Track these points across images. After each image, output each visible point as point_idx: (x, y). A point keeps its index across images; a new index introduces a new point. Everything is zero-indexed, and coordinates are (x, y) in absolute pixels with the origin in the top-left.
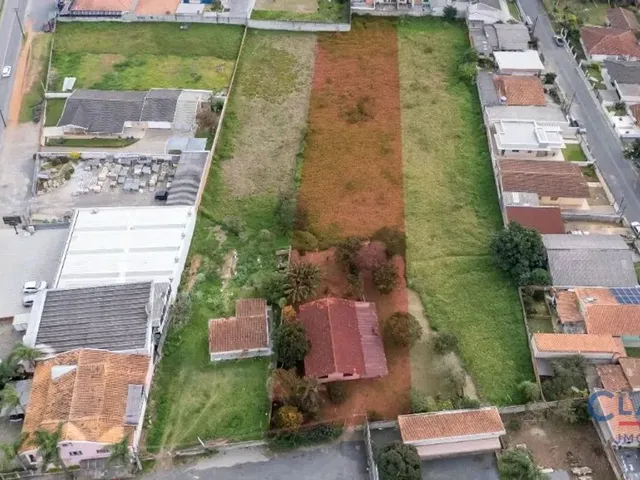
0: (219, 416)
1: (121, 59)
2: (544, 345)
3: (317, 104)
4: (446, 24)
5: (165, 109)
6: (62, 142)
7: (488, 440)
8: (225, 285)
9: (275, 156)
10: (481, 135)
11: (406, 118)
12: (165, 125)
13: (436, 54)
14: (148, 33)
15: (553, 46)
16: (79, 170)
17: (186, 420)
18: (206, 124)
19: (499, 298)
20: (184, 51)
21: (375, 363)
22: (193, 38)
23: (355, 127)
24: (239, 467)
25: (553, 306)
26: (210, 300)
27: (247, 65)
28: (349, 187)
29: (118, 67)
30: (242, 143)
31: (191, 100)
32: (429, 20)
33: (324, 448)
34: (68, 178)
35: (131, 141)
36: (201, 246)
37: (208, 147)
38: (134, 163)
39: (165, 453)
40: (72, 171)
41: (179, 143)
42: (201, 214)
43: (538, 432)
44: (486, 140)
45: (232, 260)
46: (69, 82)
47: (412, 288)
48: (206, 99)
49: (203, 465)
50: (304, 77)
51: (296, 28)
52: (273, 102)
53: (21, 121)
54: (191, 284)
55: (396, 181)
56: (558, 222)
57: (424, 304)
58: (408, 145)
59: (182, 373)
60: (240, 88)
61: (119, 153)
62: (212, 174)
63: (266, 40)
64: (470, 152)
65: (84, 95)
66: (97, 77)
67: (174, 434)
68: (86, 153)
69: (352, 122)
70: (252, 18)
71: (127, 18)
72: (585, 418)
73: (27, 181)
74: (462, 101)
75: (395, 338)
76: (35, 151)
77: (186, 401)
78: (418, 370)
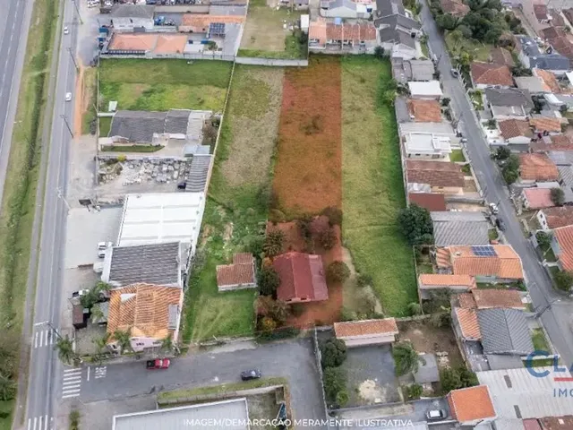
0: (224, 324)
1: (147, 87)
2: (426, 281)
3: (285, 121)
4: (376, 60)
5: (181, 124)
6: (113, 149)
7: (388, 337)
8: (226, 244)
9: (257, 158)
10: (396, 142)
11: (346, 131)
12: (181, 136)
13: (367, 83)
14: (165, 67)
15: (450, 77)
16: (126, 168)
17: (205, 326)
18: (209, 136)
19: (400, 253)
20: (190, 81)
21: (321, 292)
22: (197, 71)
23: (310, 137)
24: (238, 352)
25: (434, 257)
26: (217, 254)
27: (236, 92)
28: (306, 179)
29: (146, 93)
30: (233, 149)
31: (198, 118)
32: (363, 57)
33: (288, 341)
34: (119, 173)
35: (159, 147)
36: (209, 219)
37: (211, 152)
38: (162, 163)
39: (194, 344)
40: (121, 169)
41: (192, 149)
42: (208, 198)
43: (417, 332)
44: (399, 147)
45: (230, 228)
46: (113, 105)
47: (345, 246)
48: (208, 117)
49: (217, 350)
50: (276, 100)
51: (269, 63)
52: (254, 119)
53: (83, 133)
54: (204, 243)
55: (337, 175)
56: (441, 203)
57: (352, 256)
58: (346, 150)
59: (202, 297)
60: (231, 109)
61: (151, 156)
62: (215, 170)
63: (249, 73)
64: (387, 155)
65: (124, 114)
66: (132, 101)
67: (199, 333)
68: (130, 156)
69: (307, 134)
70: (239, 55)
71: (149, 56)
72: (447, 324)
73: (92, 175)
74: (384, 118)
75: (334, 277)
76: (94, 155)
77: (205, 314)
78: (347, 297)
